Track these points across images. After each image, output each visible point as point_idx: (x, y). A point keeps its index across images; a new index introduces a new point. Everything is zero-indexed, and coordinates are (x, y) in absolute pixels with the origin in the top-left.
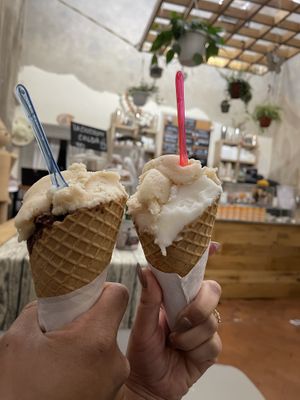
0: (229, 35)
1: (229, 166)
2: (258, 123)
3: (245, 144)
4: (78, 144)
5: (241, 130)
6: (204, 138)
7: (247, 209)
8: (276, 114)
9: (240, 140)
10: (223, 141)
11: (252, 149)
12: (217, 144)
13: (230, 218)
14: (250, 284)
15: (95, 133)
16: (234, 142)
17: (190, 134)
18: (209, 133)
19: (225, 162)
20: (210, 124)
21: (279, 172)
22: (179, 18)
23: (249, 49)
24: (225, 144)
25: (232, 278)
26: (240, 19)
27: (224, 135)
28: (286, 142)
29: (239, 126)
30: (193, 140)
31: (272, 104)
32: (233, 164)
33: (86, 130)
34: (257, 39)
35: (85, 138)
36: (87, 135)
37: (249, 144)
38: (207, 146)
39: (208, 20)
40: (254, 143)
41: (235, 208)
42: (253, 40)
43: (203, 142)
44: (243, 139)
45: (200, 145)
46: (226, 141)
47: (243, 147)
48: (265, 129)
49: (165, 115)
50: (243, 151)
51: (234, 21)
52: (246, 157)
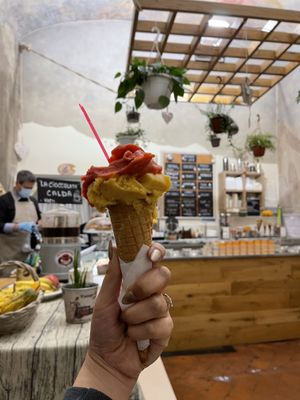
0: (206, 72)
1: (236, 196)
2: (252, 153)
3: (248, 173)
4: (45, 200)
5: (242, 160)
6: (206, 172)
7: (254, 242)
8: (269, 142)
9: (244, 170)
10: (226, 172)
11: (257, 177)
12: (220, 176)
13: (236, 254)
14: (269, 325)
15: (66, 186)
16: (237, 172)
17: (192, 170)
18: (211, 166)
19: (231, 194)
20: (211, 157)
21: (289, 197)
22: (139, 64)
23: (229, 82)
24: (228, 175)
25: (248, 320)
26: (213, 56)
27: (226, 166)
28: (291, 166)
29: (241, 156)
30: (195, 175)
31: (264, 133)
32: (240, 194)
33: (56, 185)
34: (235, 73)
35: (54, 193)
36: (56, 189)
37: (253, 173)
38: (211, 179)
39: (181, 62)
40: (258, 171)
41: (240, 243)
42: (231, 74)
43: (205, 175)
44: (247, 168)
45: (203, 178)
46: (229, 172)
47: (247, 176)
48: (260, 158)
49: (165, 154)
50: (248, 179)
51: (208, 59)
52: (252, 186)
